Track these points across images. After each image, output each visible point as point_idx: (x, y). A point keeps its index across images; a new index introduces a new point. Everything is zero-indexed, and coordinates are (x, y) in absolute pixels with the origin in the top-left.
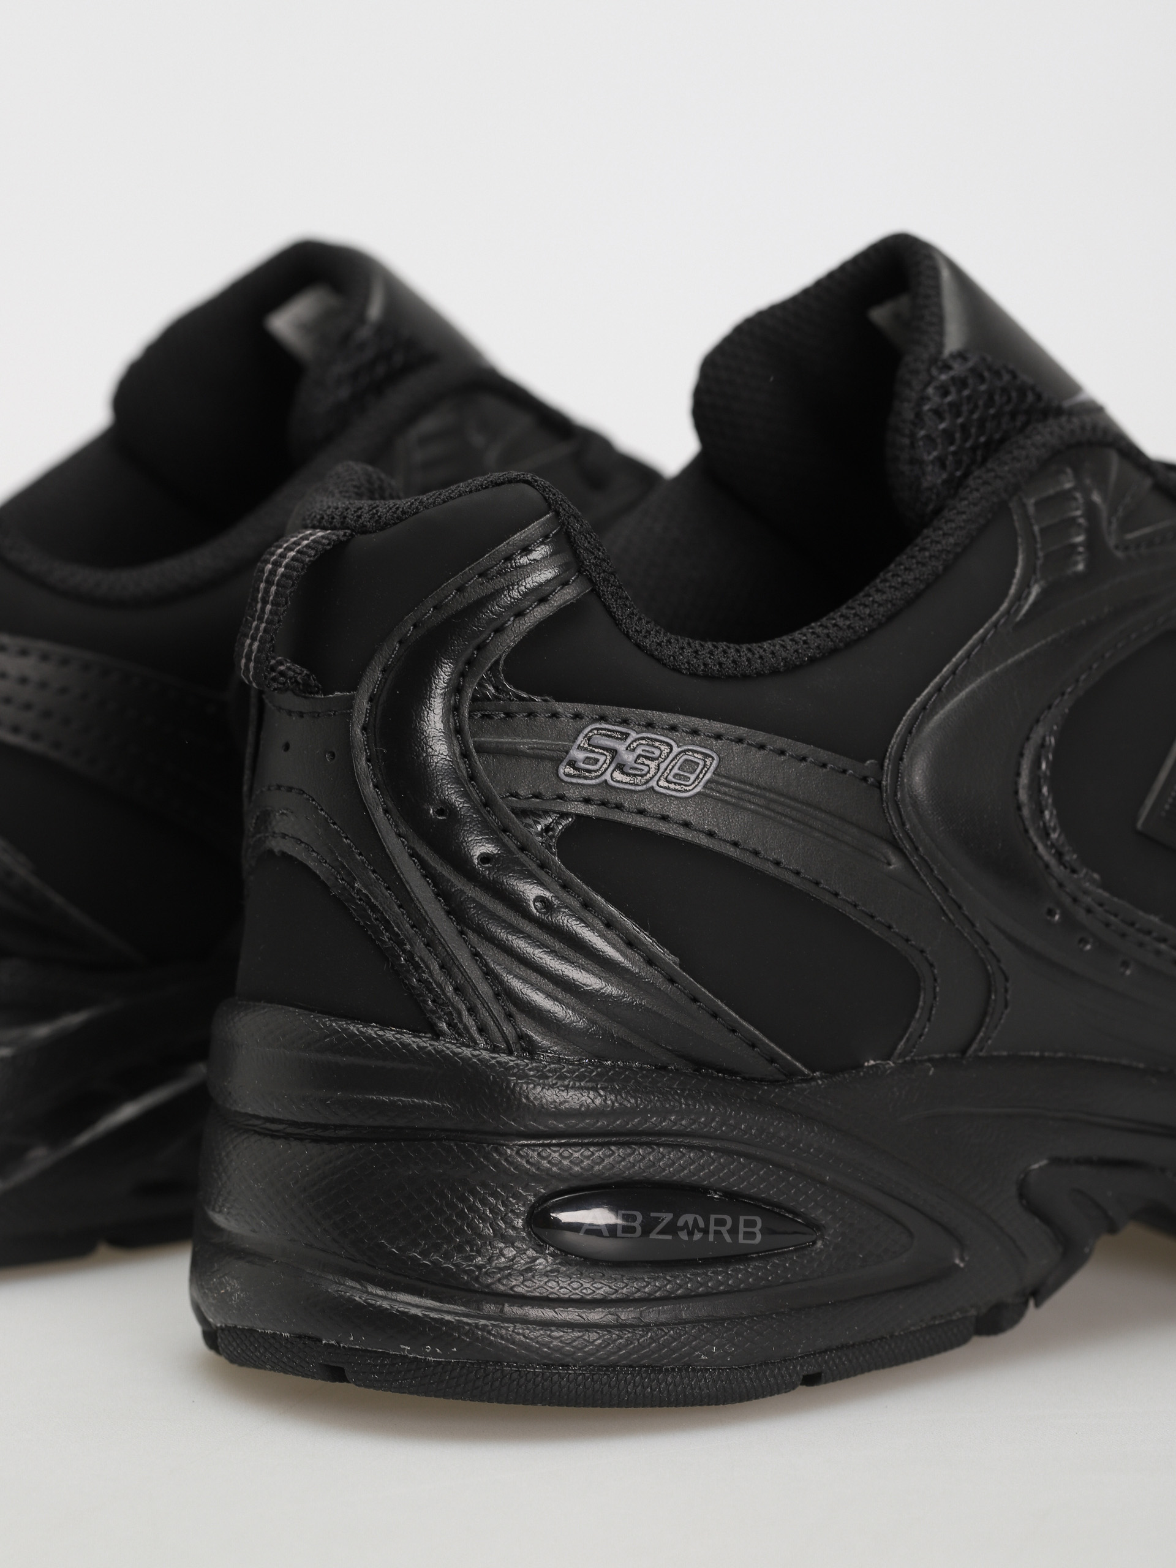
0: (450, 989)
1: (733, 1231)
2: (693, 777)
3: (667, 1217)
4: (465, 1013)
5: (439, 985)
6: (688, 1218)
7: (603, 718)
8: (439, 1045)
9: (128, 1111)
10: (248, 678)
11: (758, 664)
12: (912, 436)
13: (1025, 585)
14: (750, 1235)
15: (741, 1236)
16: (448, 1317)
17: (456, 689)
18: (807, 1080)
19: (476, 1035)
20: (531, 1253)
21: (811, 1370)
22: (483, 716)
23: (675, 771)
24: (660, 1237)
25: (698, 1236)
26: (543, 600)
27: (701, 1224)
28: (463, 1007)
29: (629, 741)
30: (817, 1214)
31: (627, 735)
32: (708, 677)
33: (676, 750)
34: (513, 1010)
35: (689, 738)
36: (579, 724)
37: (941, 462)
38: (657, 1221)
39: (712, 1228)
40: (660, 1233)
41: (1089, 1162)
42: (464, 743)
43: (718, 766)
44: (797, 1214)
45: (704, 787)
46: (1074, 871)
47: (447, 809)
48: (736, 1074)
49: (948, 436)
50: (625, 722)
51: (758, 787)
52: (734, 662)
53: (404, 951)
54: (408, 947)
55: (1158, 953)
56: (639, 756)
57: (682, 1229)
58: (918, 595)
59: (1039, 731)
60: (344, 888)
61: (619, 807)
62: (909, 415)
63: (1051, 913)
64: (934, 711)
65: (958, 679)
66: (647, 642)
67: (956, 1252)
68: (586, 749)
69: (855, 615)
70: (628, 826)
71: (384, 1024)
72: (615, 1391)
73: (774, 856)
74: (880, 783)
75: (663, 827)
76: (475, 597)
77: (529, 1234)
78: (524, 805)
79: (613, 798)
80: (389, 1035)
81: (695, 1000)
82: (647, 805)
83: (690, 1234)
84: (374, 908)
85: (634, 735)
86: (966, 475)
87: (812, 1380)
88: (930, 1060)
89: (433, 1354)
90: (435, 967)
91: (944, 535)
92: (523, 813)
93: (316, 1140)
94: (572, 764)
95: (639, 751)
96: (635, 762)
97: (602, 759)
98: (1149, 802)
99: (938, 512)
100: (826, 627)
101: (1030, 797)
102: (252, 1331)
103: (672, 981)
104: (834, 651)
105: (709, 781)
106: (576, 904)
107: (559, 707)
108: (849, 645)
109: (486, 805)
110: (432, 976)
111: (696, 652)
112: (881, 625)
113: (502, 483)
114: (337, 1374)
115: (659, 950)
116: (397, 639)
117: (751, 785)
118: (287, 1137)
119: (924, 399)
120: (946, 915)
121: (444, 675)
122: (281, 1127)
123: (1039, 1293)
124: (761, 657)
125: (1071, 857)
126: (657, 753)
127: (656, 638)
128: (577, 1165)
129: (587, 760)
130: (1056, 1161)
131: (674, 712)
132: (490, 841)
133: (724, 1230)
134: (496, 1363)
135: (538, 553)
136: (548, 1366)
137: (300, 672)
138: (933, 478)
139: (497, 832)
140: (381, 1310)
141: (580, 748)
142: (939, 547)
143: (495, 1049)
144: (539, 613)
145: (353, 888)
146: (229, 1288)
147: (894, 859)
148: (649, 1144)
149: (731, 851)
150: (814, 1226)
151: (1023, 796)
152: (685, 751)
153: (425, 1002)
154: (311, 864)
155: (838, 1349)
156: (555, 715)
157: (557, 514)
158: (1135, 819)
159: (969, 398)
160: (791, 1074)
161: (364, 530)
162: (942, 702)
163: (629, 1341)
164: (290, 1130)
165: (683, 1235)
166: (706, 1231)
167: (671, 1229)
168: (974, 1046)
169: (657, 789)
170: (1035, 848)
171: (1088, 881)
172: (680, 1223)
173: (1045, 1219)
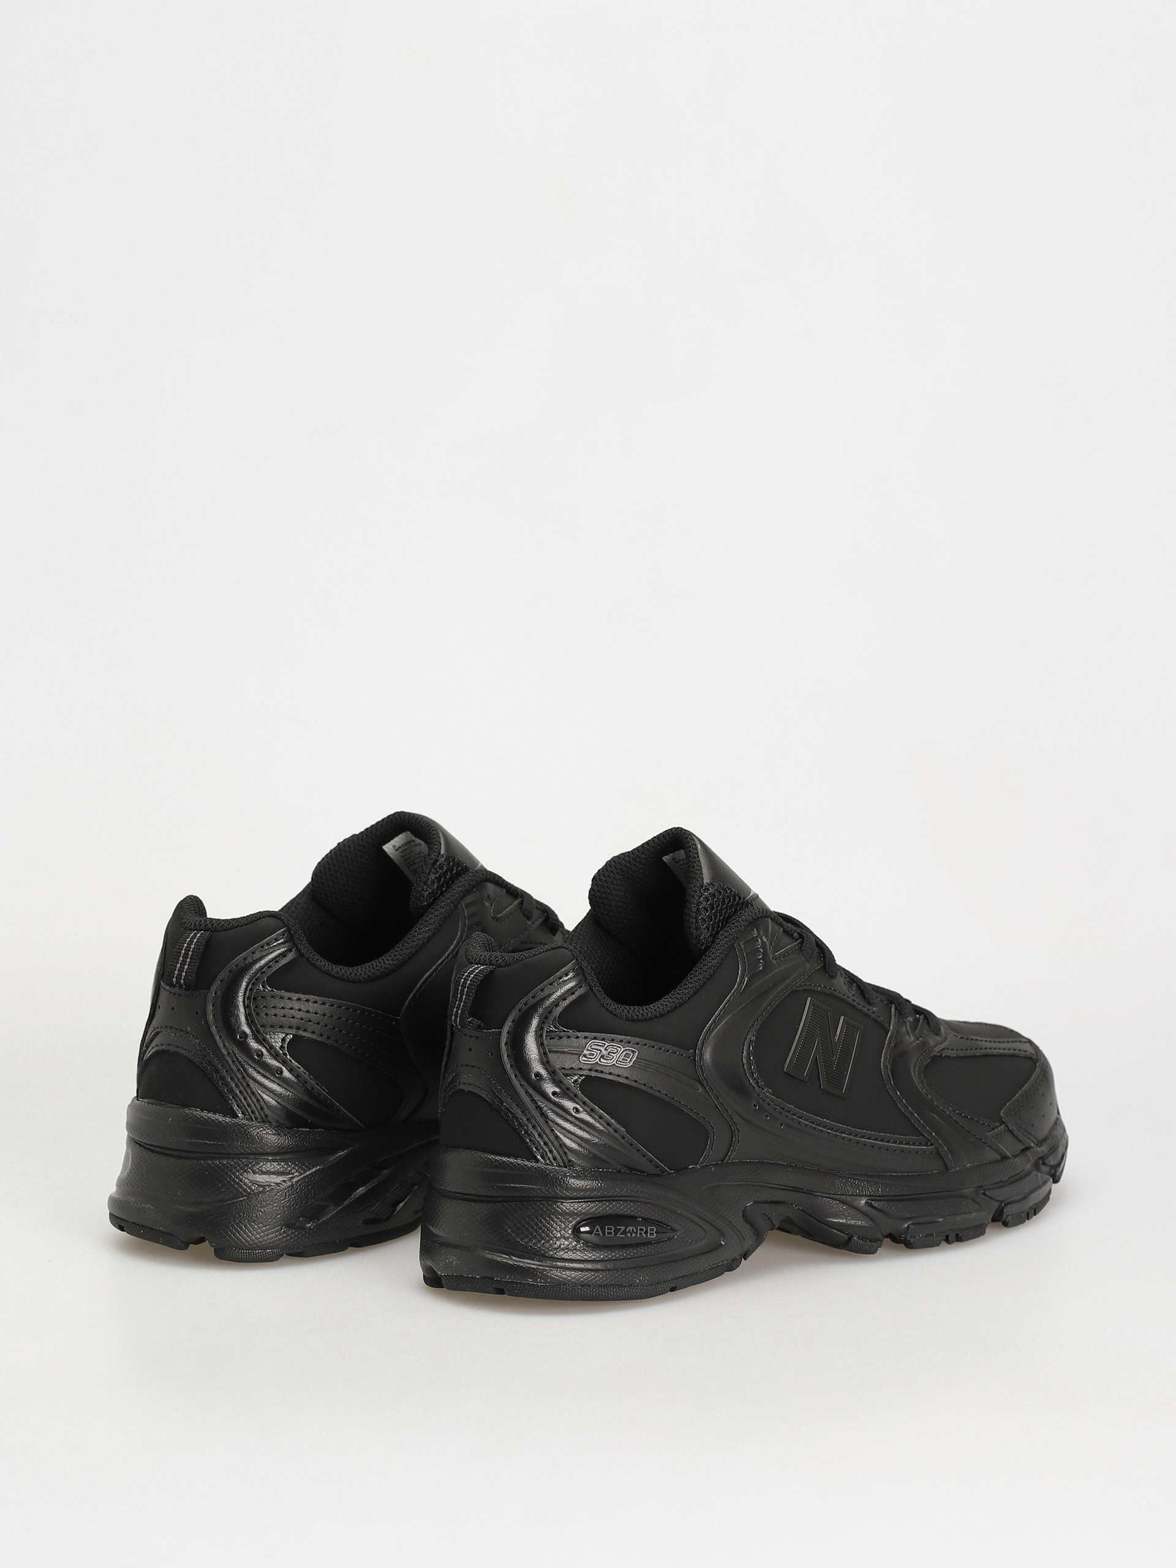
0: (542, 1143)
1: (646, 1233)
2: (629, 1060)
3: (623, 1228)
4: (548, 1152)
5: (538, 1142)
6: (630, 1228)
7: (595, 1038)
8: (539, 1165)
9: (361, 1190)
10: (456, 1024)
11: (650, 1015)
12: (696, 918)
13: (743, 978)
14: (652, 1234)
15: (649, 1234)
16: (532, 1266)
17: (540, 1028)
18: (669, 1174)
19: (553, 1161)
20: (575, 1243)
21: (673, 1285)
22: (550, 1038)
23: (623, 1057)
24: (621, 1236)
25: (634, 1235)
26: (573, 993)
27: (635, 1231)
28: (547, 1150)
29: (606, 1046)
30: (675, 1225)
31: (605, 1044)
32: (633, 1020)
33: (623, 1049)
34: (567, 1150)
35: (627, 1045)
36: (588, 1040)
37: (708, 928)
38: (620, 1229)
39: (639, 1232)
40: (620, 1234)
41: (767, 1202)
42: (544, 1049)
43: (638, 1055)
44: (667, 1226)
45: (633, 1063)
46: (763, 1089)
47: (538, 1075)
48: (645, 1172)
49: (710, 917)
50: (603, 1039)
51: (652, 1062)
52: (642, 1014)
53: (524, 1129)
54: (525, 1128)
55: (793, 1119)
56: (609, 1052)
57: (628, 1232)
58: (705, 983)
59: (750, 1034)
60: (498, 1105)
61: (602, 1072)
62: (695, 910)
63: (755, 1106)
64: (713, 1030)
65: (721, 1017)
66: (611, 1009)
67: (722, 1239)
68: (590, 1050)
69: (682, 993)
70: (605, 1079)
71: (516, 1157)
72: (607, 1295)
73: (658, 1089)
74: (695, 1058)
75: (618, 1079)
76: (548, 993)
77: (574, 1236)
78: (568, 1072)
79: (599, 1068)
80: (519, 1161)
81: (631, 1145)
82: (612, 1071)
83: (631, 1234)
84: (511, 1112)
85: (607, 1044)
86: (717, 933)
87: (673, 1289)
88: (712, 1165)
89: (541, 1282)
90: (536, 1135)
91: (712, 959)
92: (567, 1075)
93: (488, 1202)
94: (585, 1056)
95: (609, 1050)
96: (608, 1054)
97: (596, 1053)
98: (788, 1060)
99: (707, 948)
100: (672, 999)
101: (747, 1060)
102: (461, 1276)
103: (624, 1138)
104: (676, 1008)
105: (635, 1061)
106: (589, 1110)
107: (579, 1034)
108: (681, 1005)
109: (553, 1073)
110: (535, 1139)
111: (628, 1011)
112: (692, 996)
113: (555, 948)
114: (500, 1291)
115: (618, 1126)
116: (518, 1009)
117: (650, 1062)
118: (474, 1201)
119: (699, 903)
120: (718, 1109)
121: (535, 1022)
122: (472, 1197)
123: (745, 1256)
124: (651, 1012)
125: (761, 1083)
126: (616, 1051)
127: (613, 1006)
128: (576, 1209)
129: (590, 1054)
130: (756, 1202)
131: (622, 1035)
132: (556, 1086)
133: (643, 1232)
134: (564, 1285)
135: (571, 975)
136: (583, 1286)
137: (477, 1022)
138: (705, 935)
139: (557, 1083)
140: (519, 1266)
141: (587, 1050)
142: (711, 964)
143: (560, 1166)
144: (572, 998)
145: (503, 1105)
146: (451, 1260)
147: (700, 1088)
148: (616, 1201)
149: (643, 1087)
150: (673, 1230)
151: (744, 1061)
152: (626, 1050)
153: (532, 1148)
154: (484, 1096)
155: (682, 1277)
156: (577, 1037)
157: (577, 960)
158: (783, 1068)
159: (716, 901)
160: (664, 1171)
161: (499, 966)
162: (716, 1027)
163: (612, 1276)
164: (476, 1198)
165: (629, 1235)
166: (636, 1233)
167: (625, 1232)
168: (726, 1159)
169: (616, 1064)
170: (749, 1081)
171: (767, 1092)
172: (627, 1231)
173: (752, 1225)
